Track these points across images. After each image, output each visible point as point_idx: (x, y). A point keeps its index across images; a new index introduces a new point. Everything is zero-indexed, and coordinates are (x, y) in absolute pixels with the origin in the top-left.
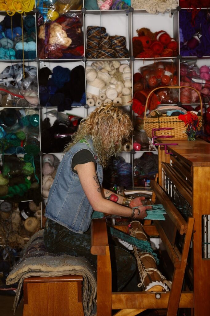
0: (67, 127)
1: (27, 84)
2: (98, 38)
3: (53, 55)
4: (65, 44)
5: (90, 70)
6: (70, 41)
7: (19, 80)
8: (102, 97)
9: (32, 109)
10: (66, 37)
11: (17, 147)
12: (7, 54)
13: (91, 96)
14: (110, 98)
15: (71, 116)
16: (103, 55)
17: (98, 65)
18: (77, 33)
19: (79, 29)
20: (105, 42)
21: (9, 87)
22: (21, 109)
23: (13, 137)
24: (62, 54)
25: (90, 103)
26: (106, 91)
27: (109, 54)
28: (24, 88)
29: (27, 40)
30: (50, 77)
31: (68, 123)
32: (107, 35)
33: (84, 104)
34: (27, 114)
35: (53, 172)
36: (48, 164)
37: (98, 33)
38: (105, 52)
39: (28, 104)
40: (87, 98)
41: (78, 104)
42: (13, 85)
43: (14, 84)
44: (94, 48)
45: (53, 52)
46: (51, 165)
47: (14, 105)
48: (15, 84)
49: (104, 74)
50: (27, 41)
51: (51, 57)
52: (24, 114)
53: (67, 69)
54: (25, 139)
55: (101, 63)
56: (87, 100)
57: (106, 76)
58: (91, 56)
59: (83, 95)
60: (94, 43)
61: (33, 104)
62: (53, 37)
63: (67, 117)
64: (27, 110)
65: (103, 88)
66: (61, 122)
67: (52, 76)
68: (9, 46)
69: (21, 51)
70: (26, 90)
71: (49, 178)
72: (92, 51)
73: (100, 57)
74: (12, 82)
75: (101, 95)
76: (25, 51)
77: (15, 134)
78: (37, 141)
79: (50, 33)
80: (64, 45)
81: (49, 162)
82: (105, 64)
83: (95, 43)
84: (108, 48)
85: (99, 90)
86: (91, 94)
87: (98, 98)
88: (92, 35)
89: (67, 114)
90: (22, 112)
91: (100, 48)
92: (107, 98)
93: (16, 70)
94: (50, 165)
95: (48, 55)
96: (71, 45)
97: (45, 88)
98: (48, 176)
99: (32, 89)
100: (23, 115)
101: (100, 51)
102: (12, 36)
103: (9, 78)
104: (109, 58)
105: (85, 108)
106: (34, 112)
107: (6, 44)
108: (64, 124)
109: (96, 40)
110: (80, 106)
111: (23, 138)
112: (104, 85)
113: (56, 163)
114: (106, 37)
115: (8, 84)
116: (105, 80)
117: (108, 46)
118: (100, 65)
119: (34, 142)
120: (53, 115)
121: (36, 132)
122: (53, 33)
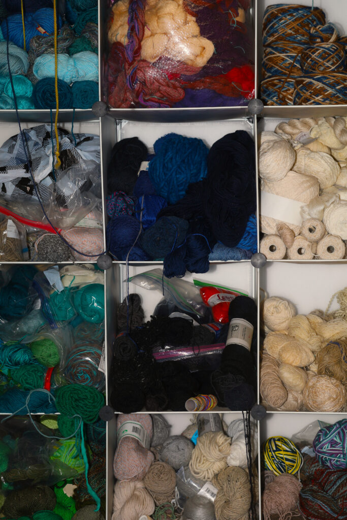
0: (195, 323)
1: (69, 188)
2: (300, 42)
3: (151, 94)
4: (192, 57)
5: (272, 144)
6: (210, 48)
7: (41, 175)
8: (311, 230)
9: (83, 266)
10: (196, 36)
11: (31, 392)
12: (7, 92)
13: (274, 225)
14: (339, 234)
15: (208, 290)
16: (317, 93)
17: (295, 131)
18: (233, 22)
19: (241, 12)
20: (324, 52)
21: (14, 199)
22: (48, 267)
23: (21, 356)
24: (182, 91)
25: (272, 249)
26: (324, 210)
27: (337, 90)
28: (61, 201)
29: (70, 46)
30: (145, 166)
31: (198, 310)
32: (331, 29)
33: (251, 253)
34: (67, 283)
35: (147, 470)
36: (133, 445)
37: (302, 25)
38: (324, 83)
39: (69, 251)
40: (261, 233)
41: (231, 254)
42: (25, 190)
43: (28, 188)
44: (285, 74)
45: (152, 84)
46: (143, 444)
47: (26, 255)
48: (32, 187)
49: (317, 156)
50: (70, 51)
51: (145, 101)
52: (58, 282)
53: (197, 143)
54: (57, 365)
55: (305, 124)
56: (261, 238)
57: (323, 162)
58: (275, 99)
59: (249, 224)
60: (286, 58)
61: (84, 252)
62: (152, 35)
63: (196, 291)
64: (67, 270)
65: (313, 203)
66: (176, 309)
67: (150, 165)
68: (14, 66)
69: (48, 82)
70: (66, 207)
71: (135, 489)
72: (280, 85)
73: (306, 101)
74: (22, 183)
75: (308, 225)
76: (61, 83)
77: (29, 348)
78: (95, 373)
79: (144, 25)
80: (190, 63)
81: (136, 435)
82: (320, 126)
83: (291, 57)
84: (333, 71)
85: (302, 207)
86: (275, 220)
87: (296, 233)
88: (281, 32)
89: (197, 283)
90: (52, 277)
91: (306, 72)
92: (326, 233)
93: (36, 144)
94: (139, 448)
95: (138, 96)
96: (211, 61)
97: (125, 201)
98: (132, 484)
99: (86, 204)
100: (54, 285)
101: (308, 80)
102: (24, 35)
103: (12, 168)
104: (337, 103)
105: (254, 265)
106: (91, 278)
107: (5, 61)
108: (184, 316)
109: (294, 48)
110: (238, 259)
111: (52, 361)
112: (317, 193)
113: (158, 434)
114: (327, 35)
115: (11, 189)
116: (321, 177)
117: (333, 64)
118: (305, 130)
119: (87, 376)
120: (152, 286)
121: (92, 343)
122: (153, 24)
